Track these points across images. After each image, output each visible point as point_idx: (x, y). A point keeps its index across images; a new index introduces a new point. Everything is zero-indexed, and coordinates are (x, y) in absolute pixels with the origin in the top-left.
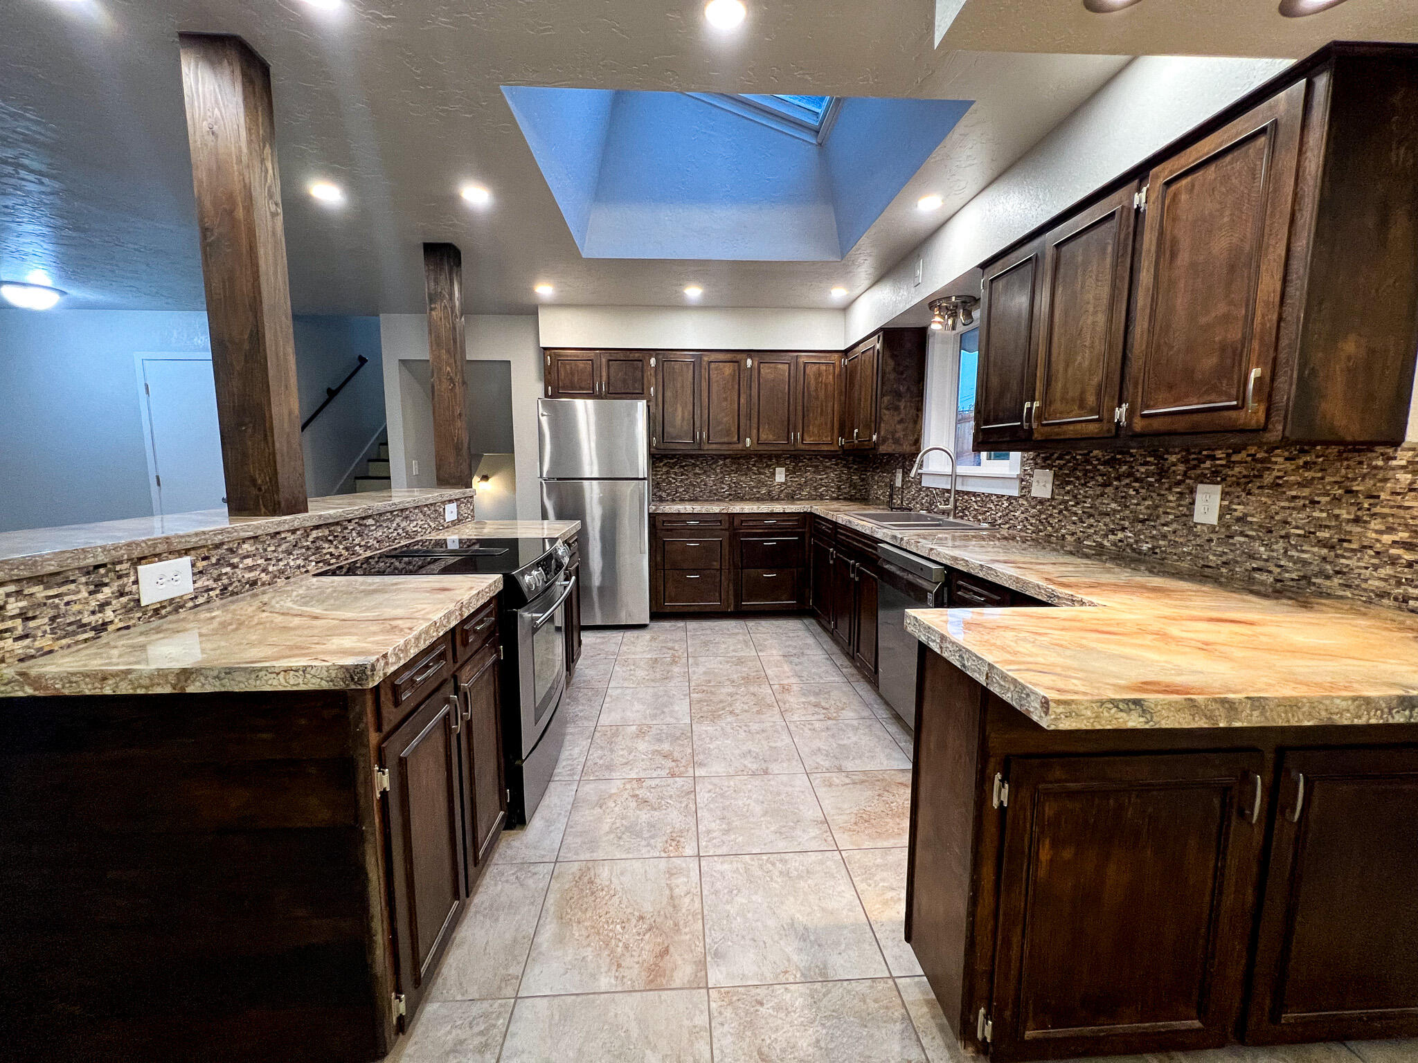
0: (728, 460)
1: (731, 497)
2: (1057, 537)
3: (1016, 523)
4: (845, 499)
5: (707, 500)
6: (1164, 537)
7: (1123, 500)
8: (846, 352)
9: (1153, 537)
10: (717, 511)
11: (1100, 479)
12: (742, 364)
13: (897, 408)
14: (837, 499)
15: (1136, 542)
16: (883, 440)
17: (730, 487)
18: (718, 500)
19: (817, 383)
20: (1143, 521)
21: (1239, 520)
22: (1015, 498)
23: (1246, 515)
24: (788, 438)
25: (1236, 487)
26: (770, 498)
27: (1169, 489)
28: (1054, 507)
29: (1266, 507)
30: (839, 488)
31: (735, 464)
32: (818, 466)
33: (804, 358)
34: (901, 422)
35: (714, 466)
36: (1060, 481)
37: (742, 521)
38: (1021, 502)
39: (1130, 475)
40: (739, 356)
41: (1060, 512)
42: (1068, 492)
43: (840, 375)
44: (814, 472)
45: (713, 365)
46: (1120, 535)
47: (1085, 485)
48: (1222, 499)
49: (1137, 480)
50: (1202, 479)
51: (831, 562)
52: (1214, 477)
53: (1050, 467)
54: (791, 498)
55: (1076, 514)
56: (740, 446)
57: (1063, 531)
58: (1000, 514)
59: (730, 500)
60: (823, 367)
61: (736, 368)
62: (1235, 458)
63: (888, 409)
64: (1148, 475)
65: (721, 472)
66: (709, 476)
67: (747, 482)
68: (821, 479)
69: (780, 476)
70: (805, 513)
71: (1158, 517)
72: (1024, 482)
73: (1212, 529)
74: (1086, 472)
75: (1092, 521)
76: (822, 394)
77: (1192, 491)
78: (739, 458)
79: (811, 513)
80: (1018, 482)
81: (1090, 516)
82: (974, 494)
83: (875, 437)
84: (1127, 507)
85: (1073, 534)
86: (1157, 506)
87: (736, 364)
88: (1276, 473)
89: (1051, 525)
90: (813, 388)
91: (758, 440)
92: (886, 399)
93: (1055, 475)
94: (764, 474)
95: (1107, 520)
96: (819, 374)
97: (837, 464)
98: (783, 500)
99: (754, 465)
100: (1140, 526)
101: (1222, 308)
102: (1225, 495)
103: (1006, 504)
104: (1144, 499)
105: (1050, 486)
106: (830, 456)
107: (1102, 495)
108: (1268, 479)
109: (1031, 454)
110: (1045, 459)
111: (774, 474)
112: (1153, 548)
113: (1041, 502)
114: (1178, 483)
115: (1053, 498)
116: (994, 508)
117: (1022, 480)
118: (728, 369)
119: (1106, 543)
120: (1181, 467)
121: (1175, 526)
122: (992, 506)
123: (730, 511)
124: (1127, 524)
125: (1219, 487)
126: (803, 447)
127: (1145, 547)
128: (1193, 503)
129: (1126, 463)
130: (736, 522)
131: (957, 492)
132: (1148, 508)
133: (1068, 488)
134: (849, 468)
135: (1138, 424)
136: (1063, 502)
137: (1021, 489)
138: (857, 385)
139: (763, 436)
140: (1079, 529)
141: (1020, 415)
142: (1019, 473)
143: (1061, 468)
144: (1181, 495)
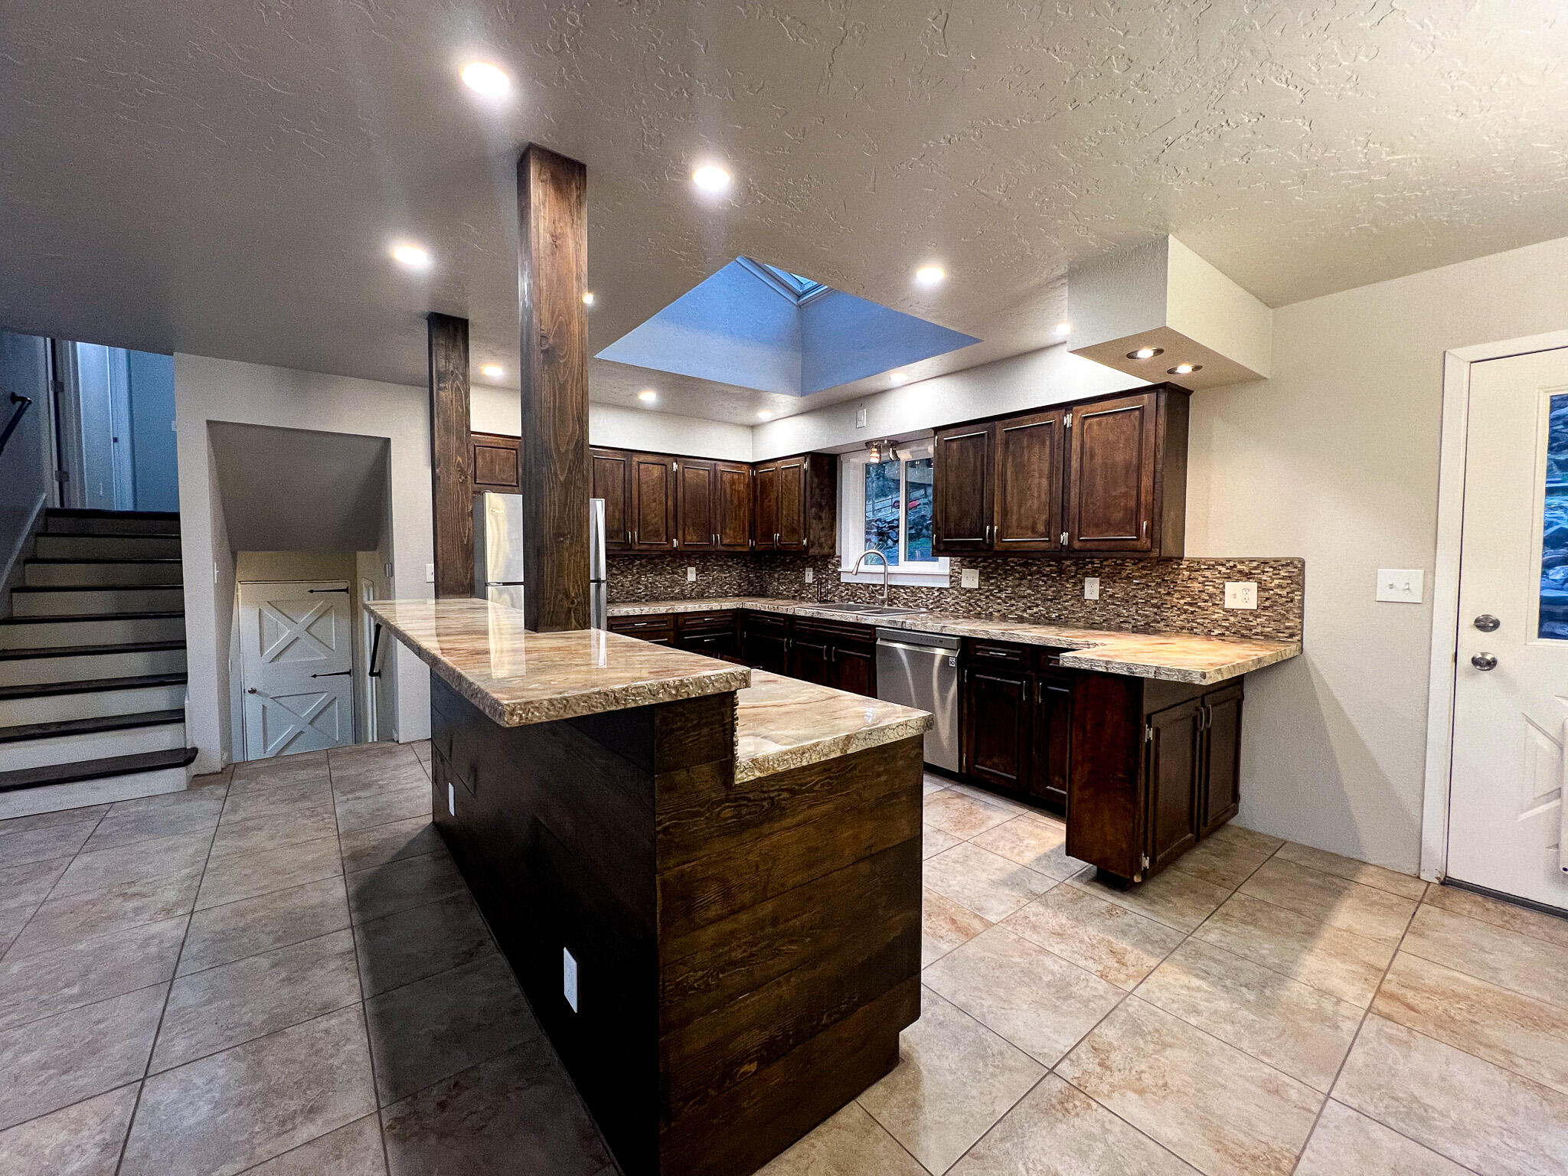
0: (644, 561)
1: (647, 598)
2: (986, 614)
3: (948, 606)
4: (745, 595)
5: (624, 602)
6: (1066, 608)
7: (1036, 589)
8: (754, 465)
9: (1059, 609)
10: (664, 612)
11: (1017, 575)
12: (669, 467)
13: (820, 518)
14: (737, 595)
15: (1047, 613)
16: (811, 544)
17: (646, 588)
18: (635, 601)
19: (732, 489)
20: (1051, 600)
21: (1110, 596)
22: (946, 589)
23: (1114, 594)
24: (710, 540)
25: (1107, 579)
26: (683, 597)
27: (1067, 581)
28: (981, 594)
29: (1124, 589)
30: (740, 586)
31: (651, 564)
32: (722, 565)
33: (721, 467)
34: (823, 529)
35: (631, 566)
36: (985, 576)
37: (685, 620)
38: (951, 591)
39: (1039, 572)
40: (667, 460)
41: (987, 597)
42: (992, 584)
43: (748, 484)
44: (720, 571)
45: (642, 466)
46: (1035, 610)
47: (1005, 579)
48: (1100, 586)
49: (1044, 576)
50: (1086, 575)
52: (1094, 573)
53: (975, 567)
54: (701, 596)
55: (1000, 598)
56: (668, 547)
57: (991, 610)
58: (931, 601)
59: (646, 601)
60: (736, 477)
61: (664, 471)
62: (1104, 563)
63: (814, 518)
64: (1052, 572)
65: (638, 573)
66: (626, 577)
67: (661, 582)
68: (725, 578)
69: (692, 575)
70: (738, 609)
71: (1061, 597)
72: (954, 578)
73: (1096, 602)
74: (1006, 571)
75: (1013, 602)
76: (736, 502)
77: (1082, 582)
78: (654, 558)
79: (742, 609)
80: (948, 578)
81: (1011, 599)
82: (903, 587)
83: (805, 541)
84: (1039, 592)
85: (999, 611)
86: (1060, 591)
87: (664, 467)
88: (1128, 571)
89: (979, 606)
90: (728, 496)
91: (684, 541)
92: (813, 510)
93: (980, 573)
94: (676, 573)
95: (1025, 601)
96: (733, 483)
97: (737, 564)
98: (694, 598)
99: (667, 565)
100: (1049, 603)
101: (1123, 489)
102: (1101, 583)
103: (937, 594)
104: (1050, 587)
105: (977, 580)
106: (732, 555)
107: (1019, 585)
108: (1124, 574)
109: (959, 559)
110: (971, 562)
111: (686, 573)
112: (1060, 615)
113: (970, 591)
114: (1073, 577)
115: (980, 588)
116: (924, 597)
117: (951, 576)
118: (656, 472)
119: (1025, 615)
120: (1073, 568)
121: (1073, 601)
122: (922, 595)
123: (675, 611)
124: (1039, 602)
125: (1098, 579)
126: (723, 548)
127: (1054, 616)
128: (1083, 588)
129: (1035, 565)
130: (680, 620)
131: (891, 586)
132: (1053, 592)
133: (992, 581)
134: (748, 567)
135: (1077, 545)
136: (989, 590)
137: (951, 582)
138: (773, 496)
139: (688, 538)
140: (1003, 607)
141: (982, 534)
142: (947, 571)
143: (985, 568)
144: (1075, 584)
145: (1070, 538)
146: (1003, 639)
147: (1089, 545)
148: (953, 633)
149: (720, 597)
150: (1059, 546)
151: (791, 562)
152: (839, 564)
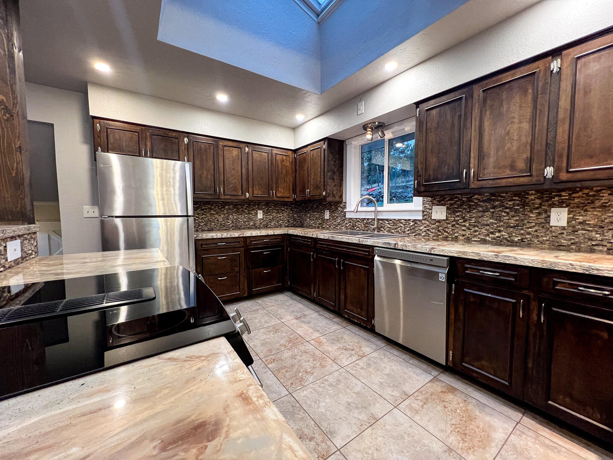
0: (231, 206)
1: (233, 228)
2: (452, 238)
3: (421, 232)
4: (291, 226)
5: (219, 230)
6: (529, 233)
7: (498, 218)
8: (295, 151)
9: (522, 234)
10: (237, 236)
11: (480, 209)
12: (243, 149)
13: (333, 179)
14: (288, 227)
15: (510, 237)
16: (328, 195)
17: (233, 222)
18: (226, 230)
19: (282, 165)
20: (514, 227)
21: (580, 223)
22: (419, 221)
23: (585, 221)
24: (269, 194)
25: (577, 209)
26: (256, 227)
27: (531, 211)
28: (449, 224)
29: (598, 217)
30: (288, 221)
31: (235, 208)
32: (278, 210)
33: (275, 151)
34: (335, 186)
35: (223, 209)
36: (451, 210)
37: (251, 241)
38: (423, 222)
39: (502, 206)
40: (242, 145)
41: (453, 226)
42: (458, 216)
43: (292, 162)
44: (277, 213)
45: (226, 148)
46: (497, 234)
47: (470, 212)
48: (568, 214)
49: (507, 208)
50: (553, 205)
51: (312, 260)
52: (560, 205)
53: (444, 205)
54: (266, 227)
55: (465, 226)
56: (243, 197)
57: (456, 235)
58: (408, 229)
59: (233, 229)
60: (284, 157)
61: (239, 152)
62: (574, 195)
63: (330, 179)
64: (515, 205)
65: (227, 213)
66: (220, 215)
67: (242, 218)
68: (280, 217)
69: (260, 215)
70: (284, 234)
71: (524, 225)
72: (426, 214)
73: (563, 228)
74: (470, 207)
75: (476, 229)
76: (284, 172)
77: (547, 212)
78: (237, 205)
79: (287, 234)
80: (422, 212)
81: (475, 226)
82: (387, 220)
83: (324, 193)
84: (500, 221)
85: (463, 236)
86: (523, 220)
87: (239, 149)
88: (603, 201)
89: (447, 232)
90: (280, 168)
91: (253, 194)
92: (329, 174)
93: (448, 208)
94: (251, 214)
95: (488, 228)
96: (283, 161)
97: (287, 209)
98: (262, 228)
99: (246, 209)
100: (511, 229)
102: (569, 212)
103: (412, 224)
104: (513, 216)
105: (444, 214)
106: (284, 204)
107: (482, 216)
108: (598, 203)
109: (430, 199)
110: (439, 201)
111: (257, 214)
112: (522, 239)
113: (439, 221)
114: (537, 208)
115: (447, 219)
116: (403, 226)
117: (423, 212)
118: (235, 152)
119: (488, 238)
120: (538, 201)
121: (536, 228)
122: (401, 225)
123: (244, 235)
124: (502, 229)
125: (567, 209)
126: (275, 199)
127: (516, 239)
128: (549, 216)
129: (498, 200)
130: (248, 241)
131: (378, 220)
132: (516, 220)
133: (458, 214)
134: (293, 211)
135: (564, 176)
136: (454, 221)
137: (423, 216)
138: (306, 168)
139: (256, 192)
140: (468, 233)
141: (460, 176)
142: (421, 208)
143: (451, 205)
144: (540, 214)
145: (557, 171)
146: (496, 260)
147: (579, 176)
148: (442, 254)
149: (278, 227)
150: (542, 179)
151: (317, 207)
152: (345, 207)
